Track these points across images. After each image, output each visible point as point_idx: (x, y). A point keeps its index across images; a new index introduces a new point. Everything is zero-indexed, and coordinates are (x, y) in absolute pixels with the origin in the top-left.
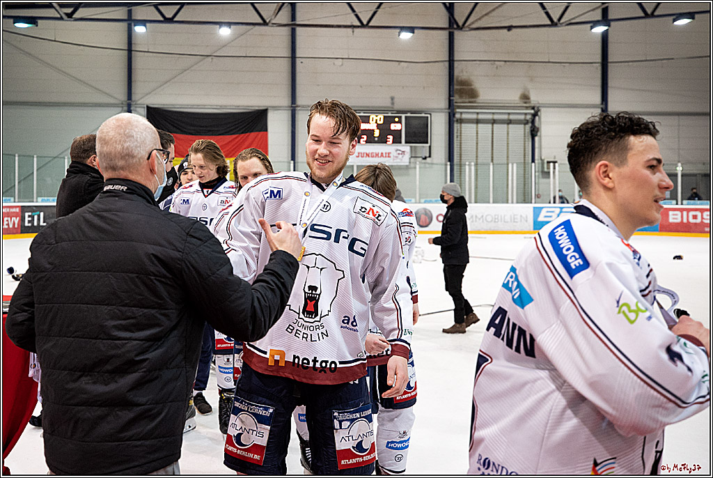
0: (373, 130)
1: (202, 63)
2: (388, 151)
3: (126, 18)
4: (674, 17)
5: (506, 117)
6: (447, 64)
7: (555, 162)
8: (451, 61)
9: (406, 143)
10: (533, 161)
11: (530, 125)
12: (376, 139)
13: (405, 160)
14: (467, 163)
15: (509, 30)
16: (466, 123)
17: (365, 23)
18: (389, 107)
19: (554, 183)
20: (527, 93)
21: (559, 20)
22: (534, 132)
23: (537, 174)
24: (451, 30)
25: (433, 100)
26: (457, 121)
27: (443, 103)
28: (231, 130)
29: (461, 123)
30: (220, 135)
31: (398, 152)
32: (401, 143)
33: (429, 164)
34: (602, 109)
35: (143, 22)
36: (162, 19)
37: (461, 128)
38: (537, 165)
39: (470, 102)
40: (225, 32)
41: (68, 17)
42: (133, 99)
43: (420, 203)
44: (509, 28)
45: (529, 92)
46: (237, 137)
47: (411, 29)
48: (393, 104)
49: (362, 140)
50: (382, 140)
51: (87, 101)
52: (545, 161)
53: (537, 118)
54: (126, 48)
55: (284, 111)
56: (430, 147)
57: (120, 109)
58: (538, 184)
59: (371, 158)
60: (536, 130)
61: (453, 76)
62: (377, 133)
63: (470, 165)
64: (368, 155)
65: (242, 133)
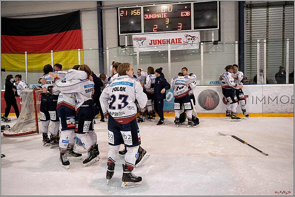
0: (164, 18)
2: (178, 37)
9: (195, 28)
13: (195, 45)
14: (258, 41)
26: (247, 7)
31: (188, 38)
32: (190, 29)
37: (251, 13)
49: (154, 29)
50: (173, 28)
56: (219, 30)
59: (162, 45)
62: (168, 21)
63: (261, 43)
64: (160, 42)
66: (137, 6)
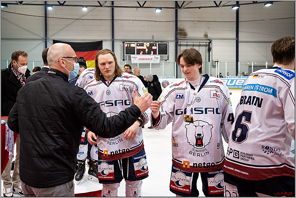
0: (145, 49)
1: (75, 22)
2: (151, 58)
3: (44, 4)
4: (265, 3)
5: (198, 43)
6: (175, 22)
7: (218, 62)
8: (176, 21)
9: (158, 54)
10: (209, 61)
11: (208, 47)
12: (147, 53)
13: (158, 61)
15: (199, 9)
16: (182, 46)
17: (142, 6)
18: (152, 40)
19: (218, 70)
20: (207, 34)
21: (219, 4)
22: (209, 50)
23: (211, 66)
24: (176, 9)
25: (169, 37)
26: (179, 45)
27: (173, 38)
28: (88, 49)
29: (180, 46)
30: (84, 51)
31: (155, 58)
32: (156, 54)
33: (167, 62)
34: (236, 40)
35: (51, 5)
36: (59, 4)
37: (180, 48)
38: (211, 63)
39: (184, 38)
40: (85, 9)
41: (20, 3)
42: (47, 37)
43: (164, 78)
44: (200, 8)
45: (207, 33)
46: (90, 52)
47: (161, 8)
48: (153, 38)
49: (141, 53)
50: (149, 53)
51: (29, 38)
52: (214, 61)
53: (211, 44)
54: (44, 16)
55: (109, 42)
56: (168, 56)
57: (42, 41)
58: (211, 70)
59: (144, 61)
60: (210, 49)
61: (177, 27)
62: (147, 50)
64: (143, 59)
65: (92, 51)
66: (133, 43)
